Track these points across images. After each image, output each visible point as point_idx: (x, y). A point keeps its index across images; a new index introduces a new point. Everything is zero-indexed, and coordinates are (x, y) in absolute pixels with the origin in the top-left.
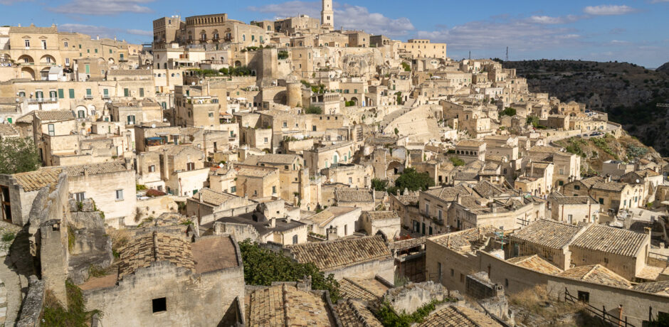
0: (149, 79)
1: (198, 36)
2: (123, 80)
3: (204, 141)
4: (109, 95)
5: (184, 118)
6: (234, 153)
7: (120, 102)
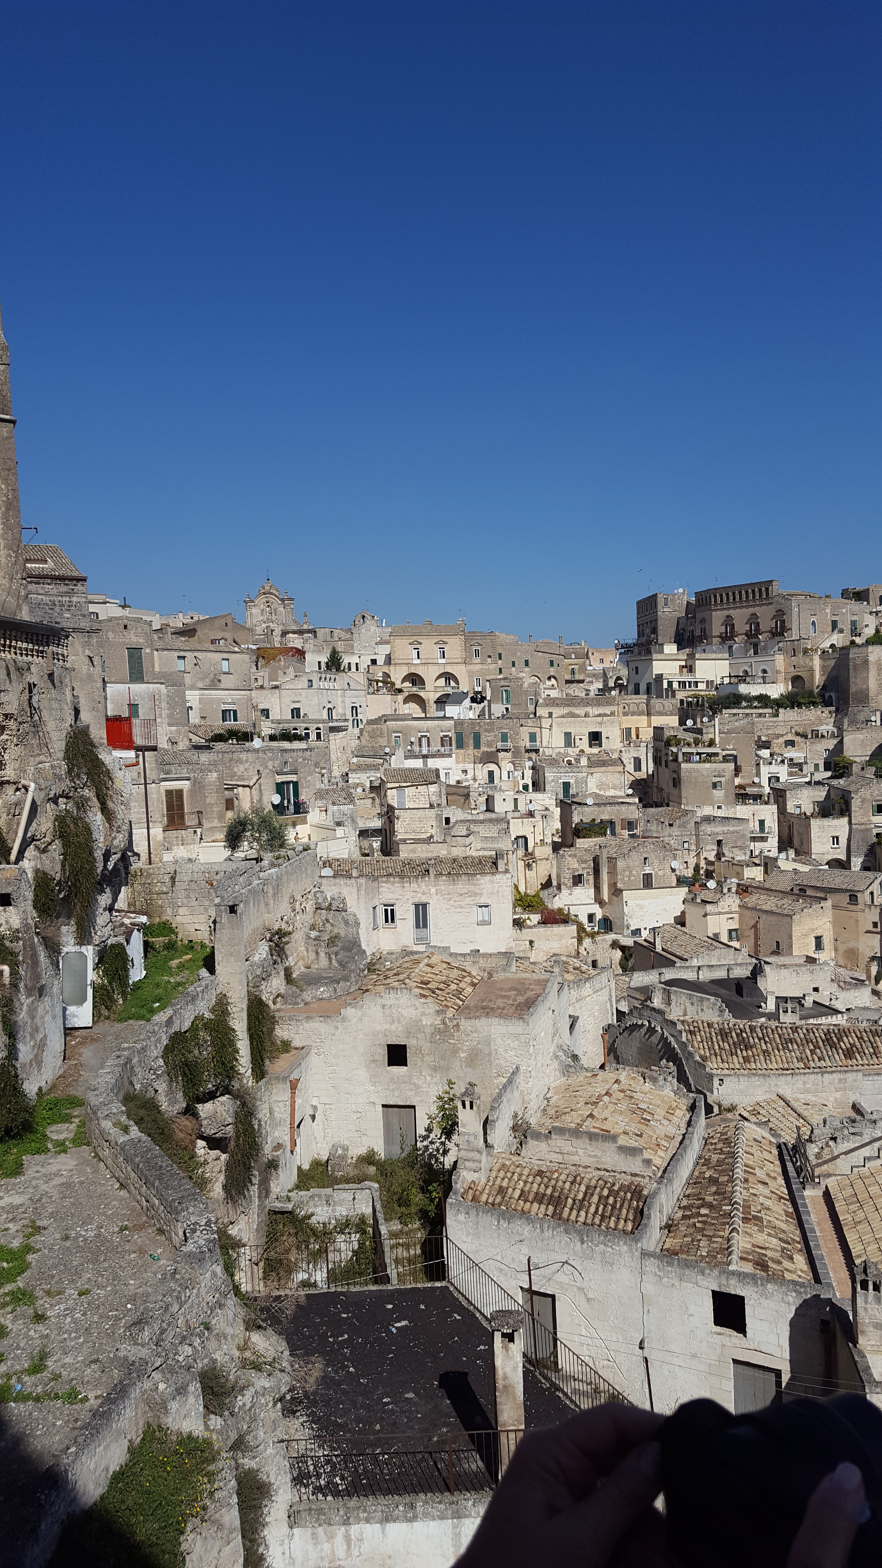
0: (613, 714)
1: (717, 628)
2: (563, 717)
3: (697, 836)
4: (538, 743)
5: (666, 790)
6: (756, 865)
7: (554, 756)
